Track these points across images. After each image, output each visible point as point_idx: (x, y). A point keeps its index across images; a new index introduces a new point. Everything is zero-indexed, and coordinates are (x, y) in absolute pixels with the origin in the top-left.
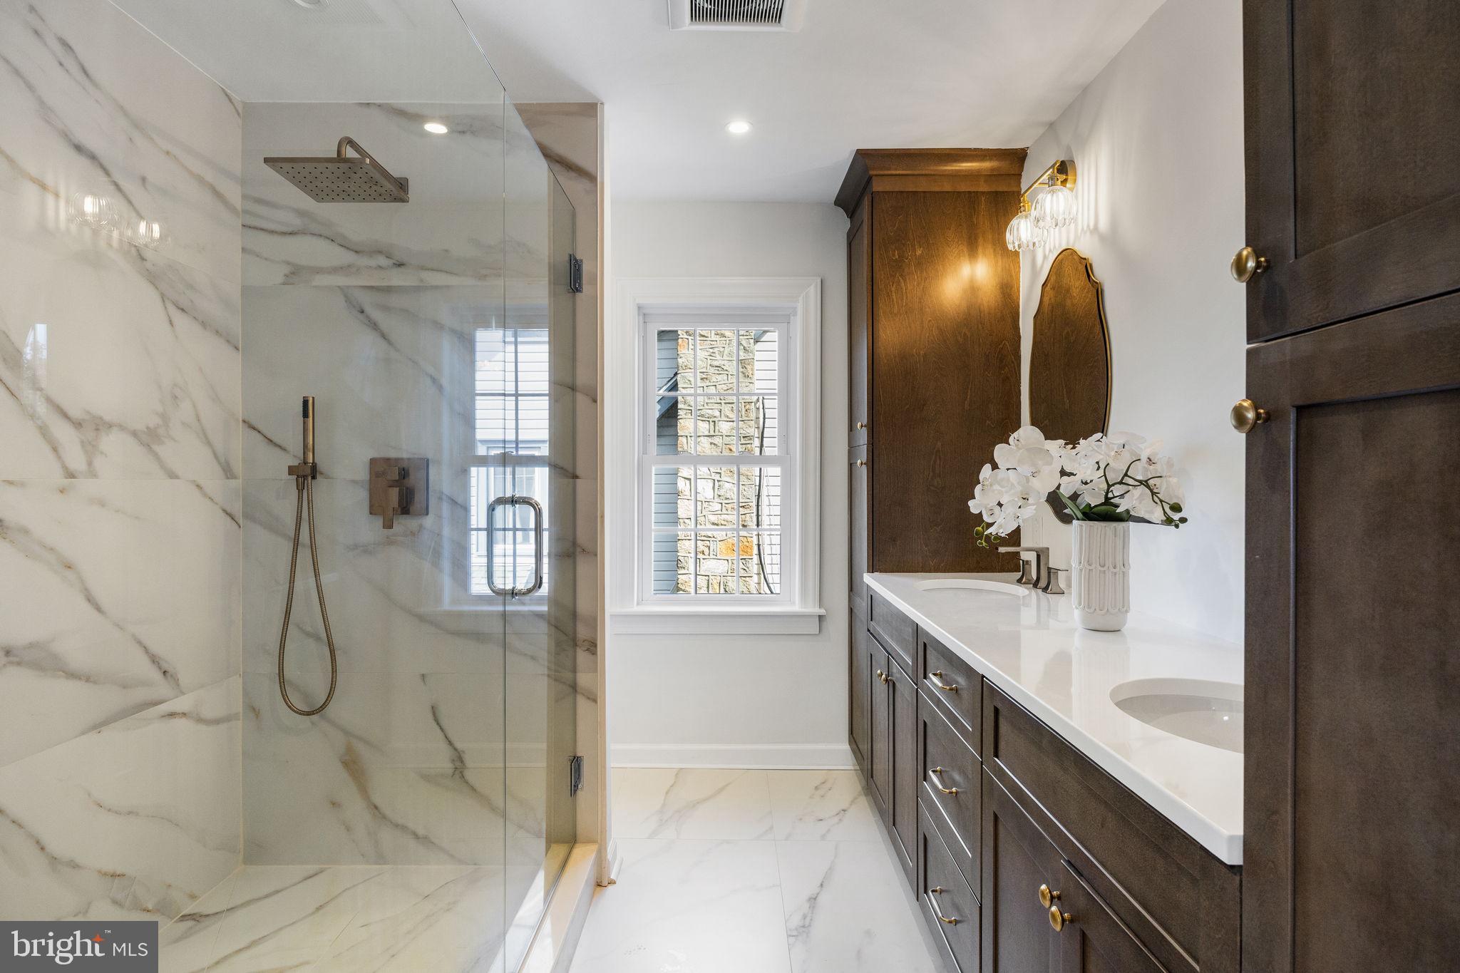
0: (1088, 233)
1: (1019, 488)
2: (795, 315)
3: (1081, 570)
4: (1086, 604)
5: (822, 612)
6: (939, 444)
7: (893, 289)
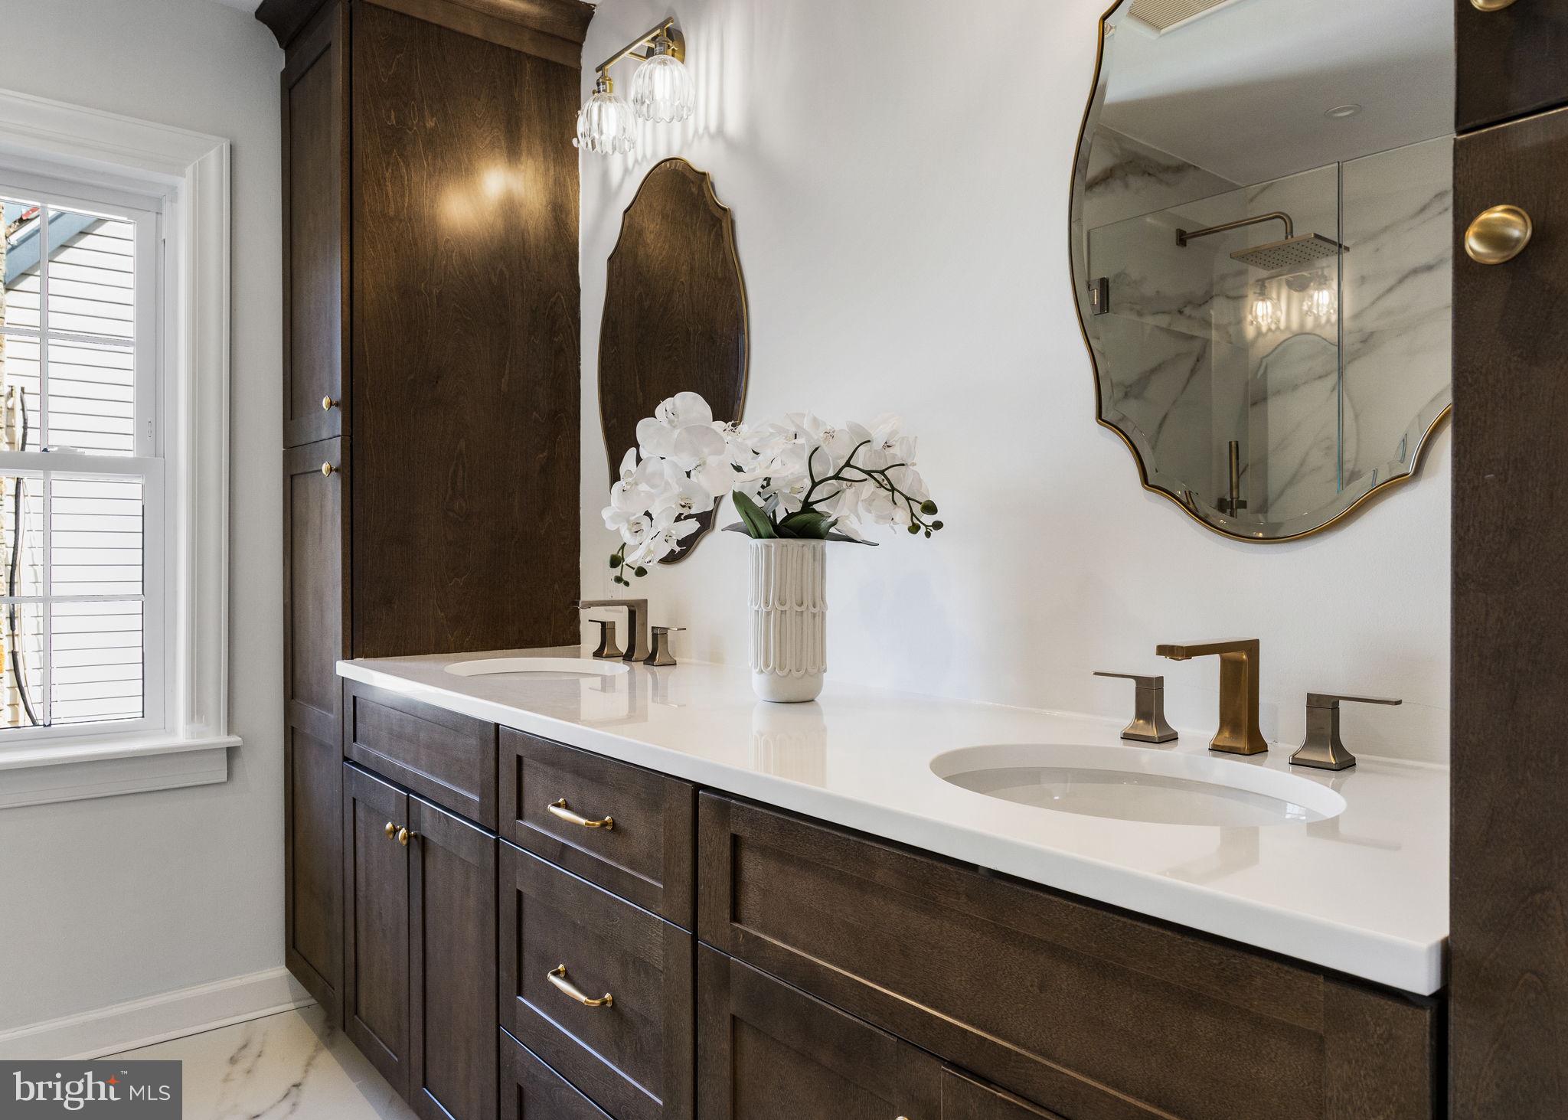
0: (706, 140)
1: (676, 489)
2: (174, 199)
3: (768, 614)
4: (778, 663)
5: (234, 740)
6: (462, 444)
7: (387, 175)
